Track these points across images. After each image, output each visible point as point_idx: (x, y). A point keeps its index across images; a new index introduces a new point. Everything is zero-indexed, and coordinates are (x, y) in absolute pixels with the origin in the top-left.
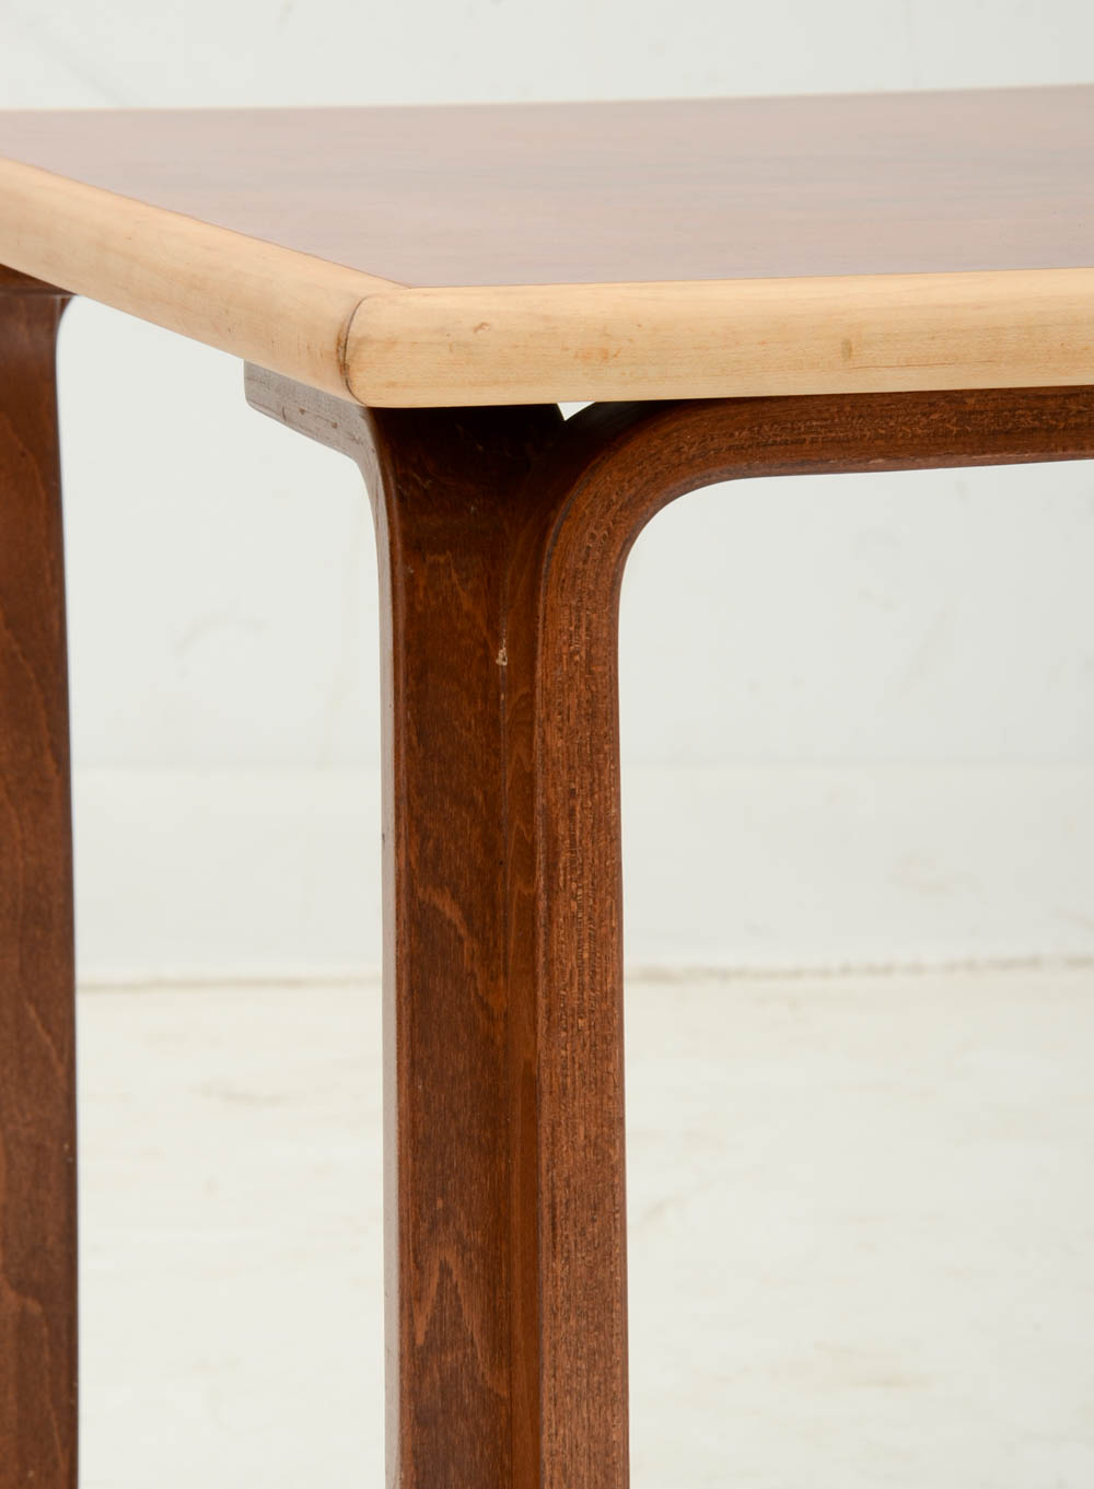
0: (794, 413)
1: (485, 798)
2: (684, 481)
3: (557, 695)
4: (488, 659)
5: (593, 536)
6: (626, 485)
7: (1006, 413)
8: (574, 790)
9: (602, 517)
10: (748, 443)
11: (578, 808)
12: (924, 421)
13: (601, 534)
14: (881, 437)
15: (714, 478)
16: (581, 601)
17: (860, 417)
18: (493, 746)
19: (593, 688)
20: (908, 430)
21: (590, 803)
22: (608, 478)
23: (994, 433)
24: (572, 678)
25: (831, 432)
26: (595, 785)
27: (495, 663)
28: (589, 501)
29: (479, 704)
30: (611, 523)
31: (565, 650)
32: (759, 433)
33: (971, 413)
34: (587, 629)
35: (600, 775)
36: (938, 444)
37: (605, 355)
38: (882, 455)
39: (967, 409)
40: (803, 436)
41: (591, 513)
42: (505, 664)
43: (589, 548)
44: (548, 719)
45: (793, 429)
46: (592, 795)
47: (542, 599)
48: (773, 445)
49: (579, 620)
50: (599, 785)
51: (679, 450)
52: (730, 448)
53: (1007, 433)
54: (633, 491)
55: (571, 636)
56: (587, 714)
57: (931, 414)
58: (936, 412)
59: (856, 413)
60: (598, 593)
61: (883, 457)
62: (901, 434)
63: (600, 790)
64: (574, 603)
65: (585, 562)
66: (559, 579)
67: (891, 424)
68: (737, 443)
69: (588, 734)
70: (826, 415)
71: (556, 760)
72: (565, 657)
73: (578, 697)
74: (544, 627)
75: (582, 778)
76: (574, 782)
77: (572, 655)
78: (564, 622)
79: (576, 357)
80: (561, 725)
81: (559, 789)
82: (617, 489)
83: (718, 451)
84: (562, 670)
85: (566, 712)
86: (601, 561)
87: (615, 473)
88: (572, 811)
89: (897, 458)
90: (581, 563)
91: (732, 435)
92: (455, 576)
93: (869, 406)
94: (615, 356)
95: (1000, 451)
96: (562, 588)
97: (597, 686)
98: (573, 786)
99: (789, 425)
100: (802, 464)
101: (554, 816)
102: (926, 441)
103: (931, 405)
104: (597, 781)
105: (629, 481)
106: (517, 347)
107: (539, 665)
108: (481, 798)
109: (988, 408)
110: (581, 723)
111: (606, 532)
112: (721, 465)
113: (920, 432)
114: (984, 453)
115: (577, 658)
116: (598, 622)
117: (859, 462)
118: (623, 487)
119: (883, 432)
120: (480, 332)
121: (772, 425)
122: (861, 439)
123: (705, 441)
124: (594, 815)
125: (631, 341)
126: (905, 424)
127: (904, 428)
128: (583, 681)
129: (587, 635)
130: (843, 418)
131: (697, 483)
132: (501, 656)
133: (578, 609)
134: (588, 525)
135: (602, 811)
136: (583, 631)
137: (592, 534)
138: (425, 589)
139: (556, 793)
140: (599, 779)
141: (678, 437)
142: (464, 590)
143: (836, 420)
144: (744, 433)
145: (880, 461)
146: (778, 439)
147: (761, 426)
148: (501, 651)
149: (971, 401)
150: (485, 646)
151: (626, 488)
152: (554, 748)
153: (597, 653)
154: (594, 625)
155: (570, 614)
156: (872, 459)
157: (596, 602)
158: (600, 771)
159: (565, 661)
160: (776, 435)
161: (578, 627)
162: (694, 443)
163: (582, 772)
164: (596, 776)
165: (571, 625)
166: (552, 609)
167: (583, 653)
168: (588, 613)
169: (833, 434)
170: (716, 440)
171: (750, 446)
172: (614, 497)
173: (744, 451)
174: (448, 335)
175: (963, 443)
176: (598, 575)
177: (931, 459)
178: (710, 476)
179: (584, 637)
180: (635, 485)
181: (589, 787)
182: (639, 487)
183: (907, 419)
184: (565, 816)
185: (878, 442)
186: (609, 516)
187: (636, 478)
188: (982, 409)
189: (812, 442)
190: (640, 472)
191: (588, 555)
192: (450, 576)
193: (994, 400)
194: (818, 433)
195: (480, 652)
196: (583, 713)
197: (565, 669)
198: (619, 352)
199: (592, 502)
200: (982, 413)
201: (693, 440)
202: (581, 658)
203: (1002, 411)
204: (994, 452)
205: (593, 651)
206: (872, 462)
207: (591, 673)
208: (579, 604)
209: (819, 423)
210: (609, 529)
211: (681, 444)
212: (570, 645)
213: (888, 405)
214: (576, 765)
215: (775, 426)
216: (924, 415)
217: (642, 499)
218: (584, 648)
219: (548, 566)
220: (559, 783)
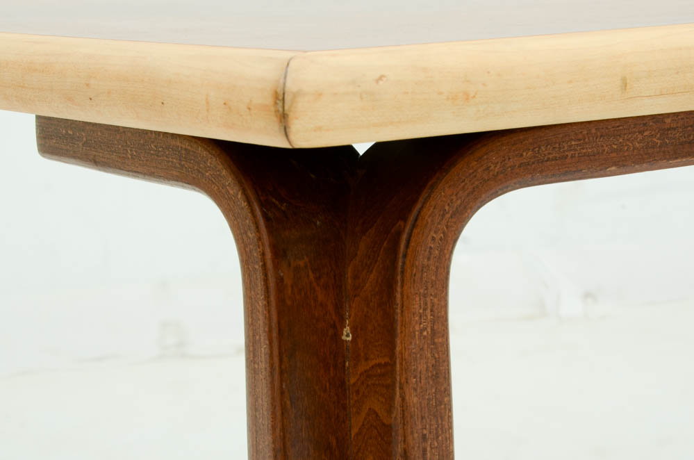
0: (561, 136)
1: (337, 443)
2: (491, 192)
3: (413, 364)
4: (337, 336)
5: (433, 239)
6: (454, 198)
7: (689, 128)
8: (426, 435)
9: (439, 223)
10: (532, 160)
11: (428, 449)
12: (640, 137)
13: (439, 237)
14: (613, 151)
15: (509, 189)
16: (427, 289)
17: (601, 136)
18: (342, 402)
19: (436, 356)
20: (631, 145)
21: (436, 444)
22: (443, 193)
23: (682, 144)
24: (422, 349)
25: (583, 149)
26: (439, 429)
27: (341, 338)
28: (430, 212)
29: (331, 372)
30: (445, 228)
31: (417, 328)
32: (539, 153)
33: (668, 130)
34: (432, 311)
35: (442, 421)
36: (649, 154)
37: (467, 97)
38: (615, 164)
39: (666, 127)
40: (567, 153)
41: (432, 221)
42: (350, 339)
43: (431, 248)
44: (407, 382)
45: (560, 148)
46: (438, 437)
47: (399, 289)
48: (547, 161)
49: (426, 304)
50: (442, 429)
51: (488, 168)
52: (520, 166)
53: (690, 143)
54: (459, 202)
55: (421, 317)
56: (433, 375)
57: (644, 132)
58: (647, 130)
59: (599, 134)
60: (437, 282)
61: (616, 165)
62: (626, 148)
63: (442, 432)
64: (422, 291)
65: (429, 259)
66: (412, 273)
67: (621, 140)
68: (525, 161)
69: (434, 390)
70: (580, 136)
71: (413, 413)
72: (417, 333)
73: (427, 363)
74: (402, 312)
75: (430, 425)
76: (426, 429)
77: (421, 331)
78: (417, 306)
79: (448, 99)
80: (415, 386)
81: (416, 435)
82: (449, 201)
83: (513, 167)
84: (415, 344)
85: (419, 376)
86: (439, 258)
87: (447, 189)
88: (425, 451)
89: (624, 166)
90: (426, 261)
91: (522, 155)
92: (311, 276)
93: (607, 128)
94: (474, 97)
95: (686, 157)
96: (414, 280)
97: (438, 353)
98: (425, 432)
99: (557, 145)
100: (566, 173)
101: (413, 457)
102: (641, 152)
103: (645, 124)
104: (440, 426)
105: (456, 195)
106: (407, 93)
107: (398, 341)
108: (334, 441)
109: (679, 125)
110: (429, 383)
111: (442, 235)
112: (515, 178)
113: (637, 145)
114: (676, 158)
115: (425, 333)
116: (438, 304)
117: (601, 170)
118: (452, 200)
119: (615, 147)
120: (381, 82)
121: (547, 146)
122: (602, 153)
123: (504, 161)
124: (439, 453)
125: (484, 85)
126: (628, 140)
127: (628, 143)
128: (429, 350)
129: (431, 315)
130: (591, 138)
131: (500, 192)
132: (345, 333)
133: (425, 296)
134: (430, 230)
135: (444, 448)
136: (428, 311)
137: (433, 237)
138: (292, 287)
139: (413, 438)
140: (442, 424)
141: (487, 159)
142: (318, 285)
143: (587, 140)
144: (530, 153)
145: (614, 168)
146: (551, 156)
147: (540, 148)
148: (345, 329)
149: (668, 121)
150: (334, 326)
151: (454, 200)
152: (411, 404)
153: (438, 328)
154: (436, 307)
155: (420, 299)
156: (608, 168)
157: (437, 289)
158: (442, 418)
159: (417, 336)
160: (549, 154)
161: (425, 310)
162: (498, 162)
163: (431, 421)
164: (440, 422)
165: (421, 308)
166: (408, 297)
167: (429, 330)
168: (432, 298)
169: (585, 151)
170: (511, 160)
171: (533, 163)
172: (447, 208)
173: (529, 167)
174: (359, 86)
175: (664, 152)
176: (437, 268)
177: (645, 165)
178: (507, 187)
179: (429, 317)
180: (461, 198)
181: (435, 431)
182: (463, 198)
183: (630, 136)
184: (420, 456)
185: (614, 155)
186: (444, 222)
187: (460, 192)
188: (675, 126)
189: (572, 157)
190: (463, 187)
191: (430, 253)
192: (308, 276)
193: (682, 119)
194: (575, 150)
195: (331, 332)
196: (430, 375)
197: (417, 342)
198: (476, 94)
199: (433, 212)
200: (675, 129)
201: (496, 161)
202: (428, 333)
203: (687, 127)
204: (682, 157)
205: (435, 327)
206: (608, 170)
207: (434, 343)
208: (426, 292)
209: (576, 143)
210: (444, 233)
211: (490, 164)
212: (420, 324)
213: (618, 127)
214: (426, 415)
215: (549, 146)
216: (640, 132)
217: (465, 208)
218: (429, 325)
219: (404, 263)
220: (415, 431)
